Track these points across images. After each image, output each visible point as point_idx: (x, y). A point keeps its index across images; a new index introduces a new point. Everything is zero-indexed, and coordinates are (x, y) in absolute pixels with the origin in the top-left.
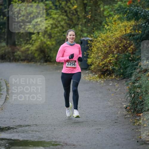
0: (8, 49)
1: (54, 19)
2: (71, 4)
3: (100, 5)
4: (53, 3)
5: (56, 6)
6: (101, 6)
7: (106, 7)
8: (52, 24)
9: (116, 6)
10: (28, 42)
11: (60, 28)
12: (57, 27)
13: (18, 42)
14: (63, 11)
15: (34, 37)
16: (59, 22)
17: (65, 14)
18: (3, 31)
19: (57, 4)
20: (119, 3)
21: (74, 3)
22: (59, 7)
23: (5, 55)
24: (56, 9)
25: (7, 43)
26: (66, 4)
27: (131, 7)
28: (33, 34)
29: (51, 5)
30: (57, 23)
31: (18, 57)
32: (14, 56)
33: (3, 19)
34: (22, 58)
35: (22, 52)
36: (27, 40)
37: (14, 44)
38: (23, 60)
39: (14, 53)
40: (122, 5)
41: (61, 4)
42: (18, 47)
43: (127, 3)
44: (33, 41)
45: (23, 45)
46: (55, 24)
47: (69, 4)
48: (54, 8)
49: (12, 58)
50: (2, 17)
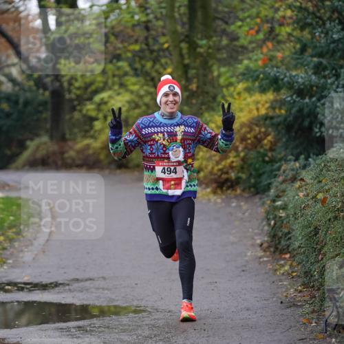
0: (53, 147)
1: (132, 92)
2: (162, 65)
3: (212, 66)
4: (130, 65)
5: (136, 70)
6: (215, 67)
7: (223, 70)
8: (129, 102)
9: (241, 68)
10: (88, 134)
11: (144, 108)
12: (137, 106)
13: (70, 135)
14: (148, 78)
15: (98, 125)
16: (141, 97)
17: (151, 83)
18: (44, 115)
19: (138, 66)
20: (246, 62)
21: (166, 63)
22: (142, 71)
23: (48, 158)
24: (137, 75)
25: (51, 137)
26: (153, 67)
27: (267, 69)
28: (96, 119)
29: (128, 69)
30: (137, 100)
31: (69, 161)
32: (63, 159)
33: (43, 95)
34: (78, 162)
35: (78, 152)
36: (87, 131)
37: (63, 139)
38: (79, 166)
39: (62, 153)
40: (252, 65)
41: (143, 66)
42: (70, 143)
43: (260, 63)
44: (96, 131)
45: (79, 139)
46: (134, 102)
47: (158, 66)
48: (131, 72)
49: (60, 163)
50: (41, 91)
